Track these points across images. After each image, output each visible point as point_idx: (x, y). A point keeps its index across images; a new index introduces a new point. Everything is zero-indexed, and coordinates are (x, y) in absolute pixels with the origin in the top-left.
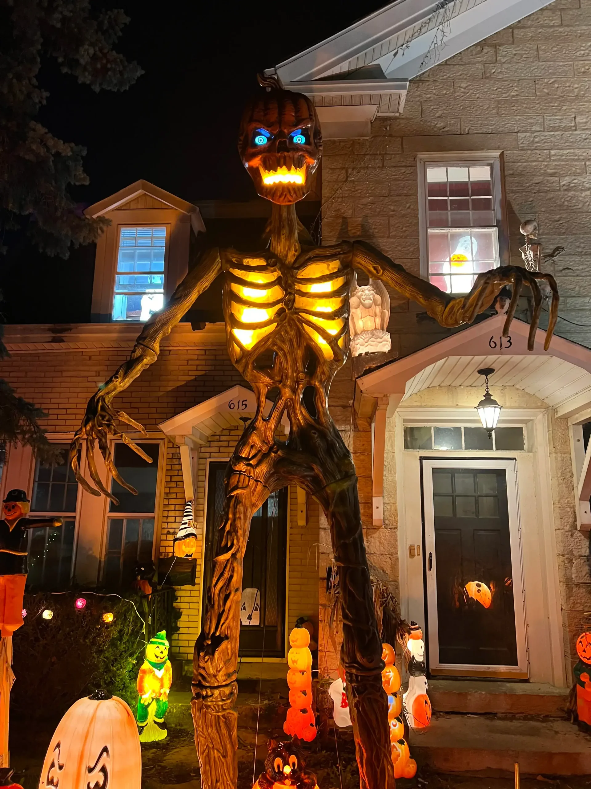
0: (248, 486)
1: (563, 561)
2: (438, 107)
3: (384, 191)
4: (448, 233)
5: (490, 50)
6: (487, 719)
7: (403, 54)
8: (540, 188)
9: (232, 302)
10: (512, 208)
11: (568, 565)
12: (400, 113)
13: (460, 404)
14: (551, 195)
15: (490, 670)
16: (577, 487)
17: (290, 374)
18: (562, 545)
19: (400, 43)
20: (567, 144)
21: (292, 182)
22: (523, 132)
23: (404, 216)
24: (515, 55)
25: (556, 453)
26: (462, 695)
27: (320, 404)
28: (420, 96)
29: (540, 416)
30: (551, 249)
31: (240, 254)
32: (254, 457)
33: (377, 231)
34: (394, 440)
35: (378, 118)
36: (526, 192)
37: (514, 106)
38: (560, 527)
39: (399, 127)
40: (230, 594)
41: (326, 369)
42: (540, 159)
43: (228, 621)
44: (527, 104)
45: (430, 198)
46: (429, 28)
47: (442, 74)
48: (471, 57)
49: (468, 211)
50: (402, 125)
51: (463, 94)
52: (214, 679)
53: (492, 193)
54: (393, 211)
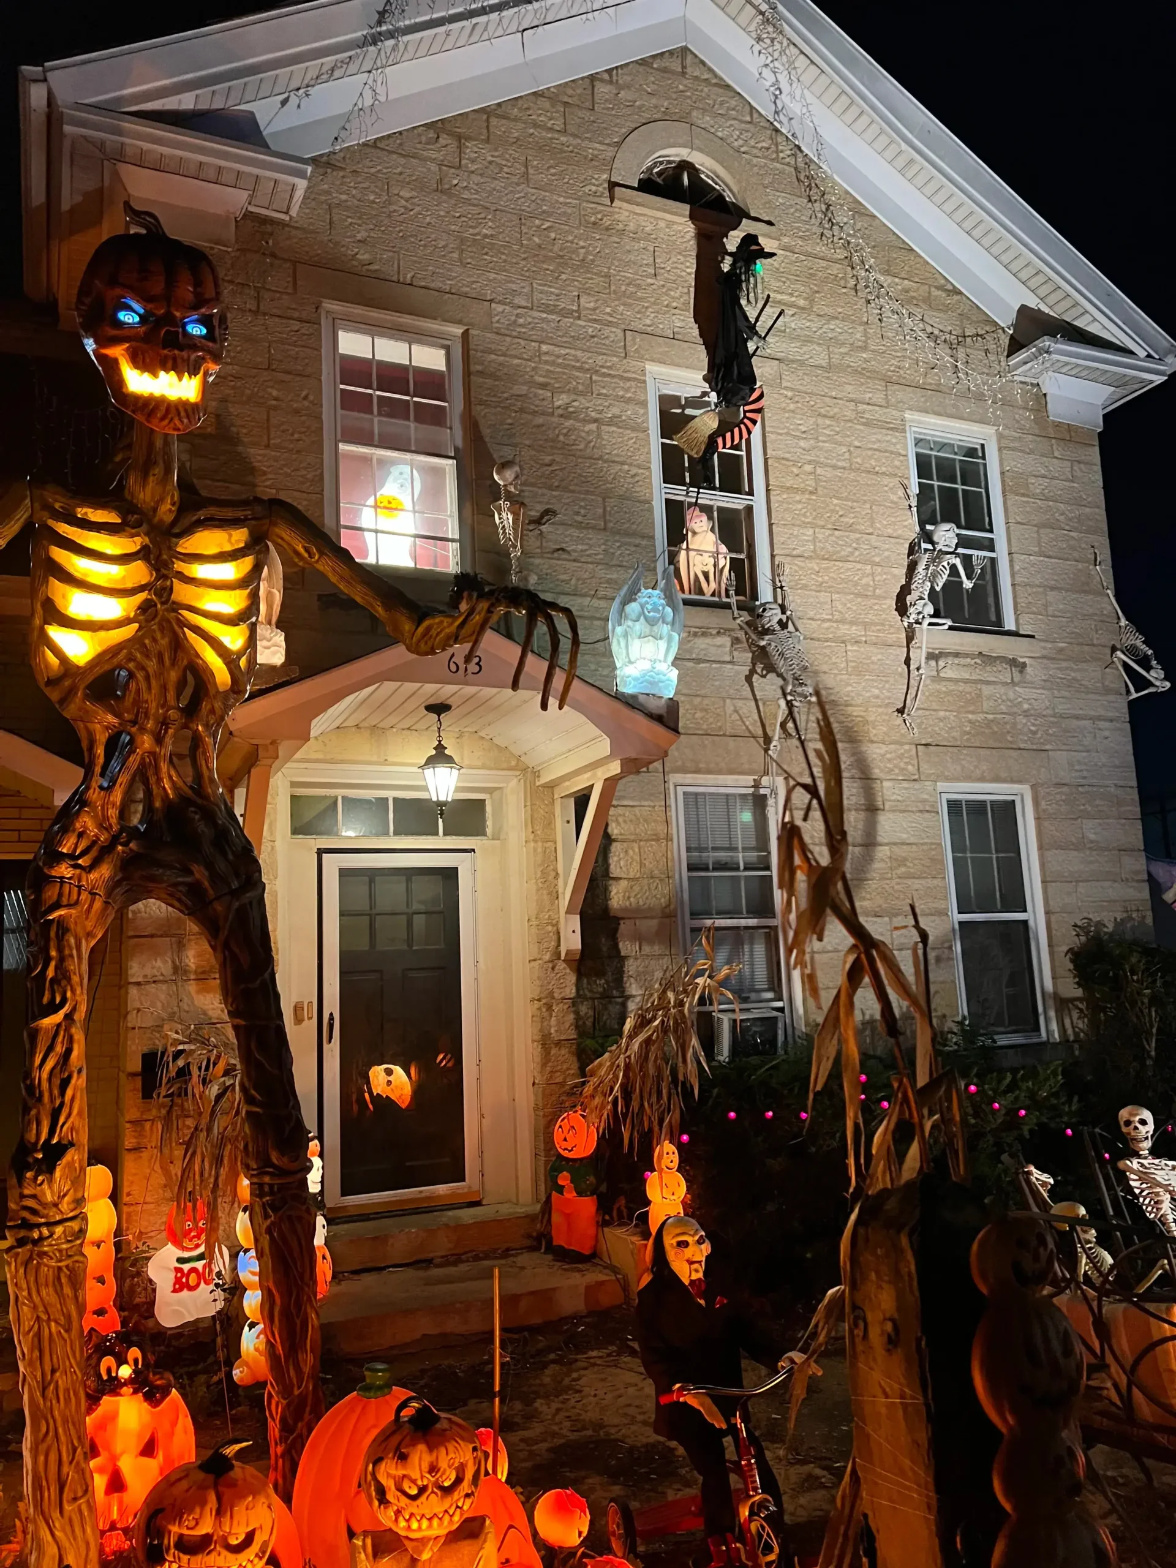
0: (77, 903)
1: (539, 1009)
2: (360, 222)
3: (259, 359)
4: (372, 454)
5: (450, 142)
6: (419, 1269)
7: (299, 106)
8: (525, 405)
9: (51, 578)
10: (479, 431)
11: (546, 1014)
12: (291, 217)
13: (391, 759)
14: (540, 420)
15: (423, 1195)
16: (564, 893)
17: (153, 711)
18: (538, 983)
19: (294, 84)
20: (565, 339)
21: (184, 398)
22: (499, 302)
23: (297, 412)
24: (490, 162)
25: (535, 841)
26: (379, 1240)
27: (203, 762)
28: (328, 193)
29: (514, 782)
30: (537, 511)
31: (71, 498)
32: (84, 853)
33: (245, 431)
34: (275, 820)
35: (248, 215)
36: (503, 408)
37: (486, 254)
38: (537, 956)
39: (288, 242)
40: (70, 1077)
41: (218, 705)
42: (525, 356)
43: (71, 1120)
44: (507, 255)
45: (342, 387)
46: (348, 73)
47: (367, 163)
48: (419, 146)
49: (406, 423)
50: (295, 240)
51: (403, 210)
52: (54, 1209)
53: (448, 397)
54: (276, 399)
